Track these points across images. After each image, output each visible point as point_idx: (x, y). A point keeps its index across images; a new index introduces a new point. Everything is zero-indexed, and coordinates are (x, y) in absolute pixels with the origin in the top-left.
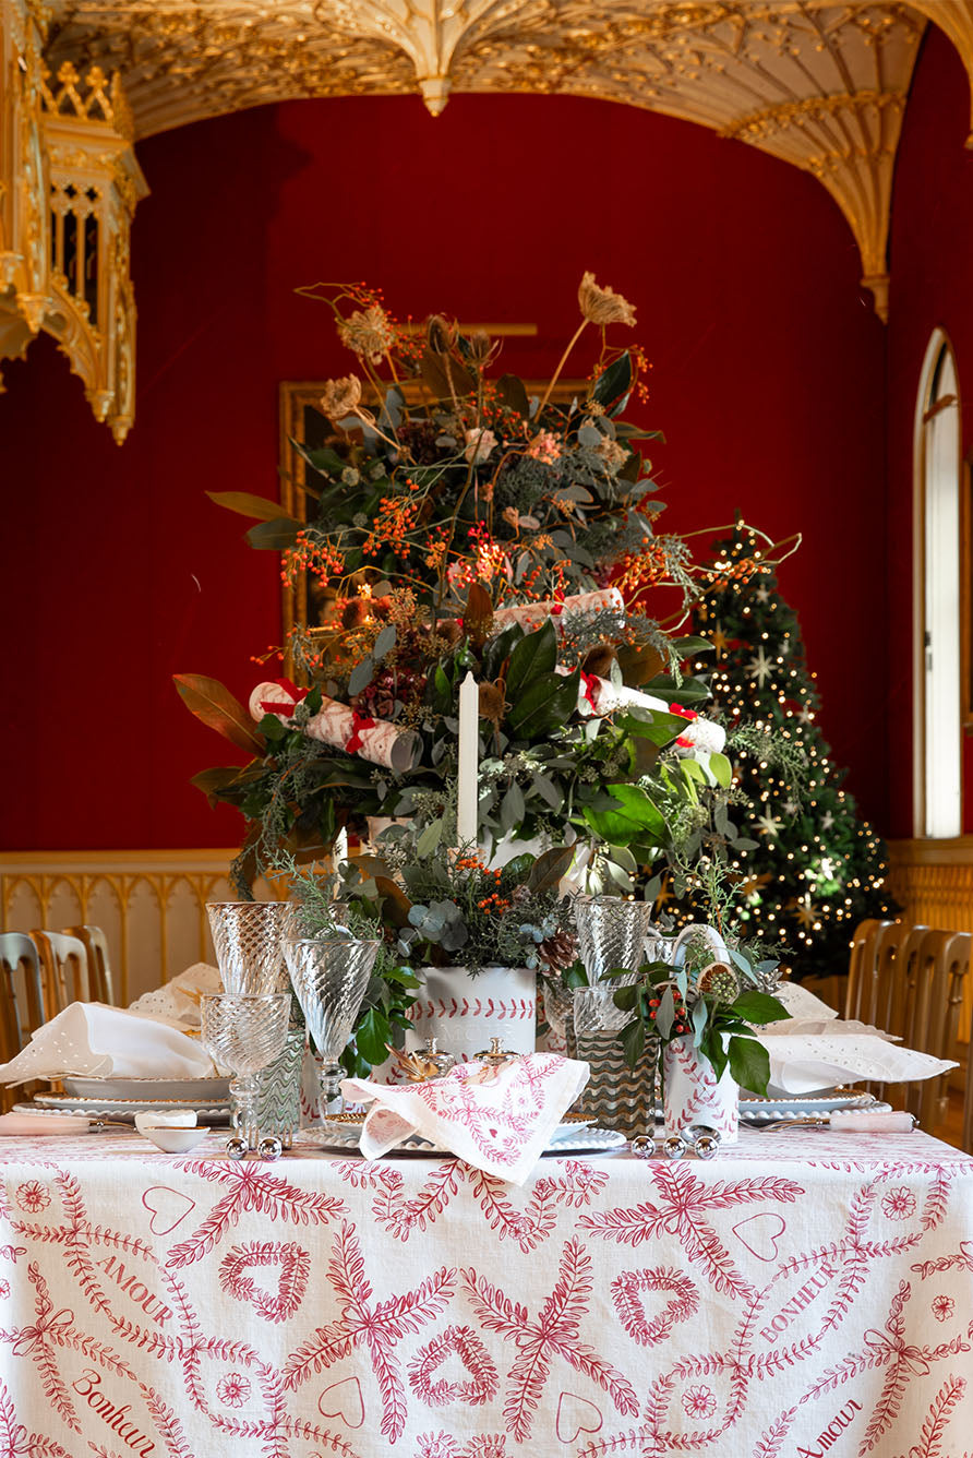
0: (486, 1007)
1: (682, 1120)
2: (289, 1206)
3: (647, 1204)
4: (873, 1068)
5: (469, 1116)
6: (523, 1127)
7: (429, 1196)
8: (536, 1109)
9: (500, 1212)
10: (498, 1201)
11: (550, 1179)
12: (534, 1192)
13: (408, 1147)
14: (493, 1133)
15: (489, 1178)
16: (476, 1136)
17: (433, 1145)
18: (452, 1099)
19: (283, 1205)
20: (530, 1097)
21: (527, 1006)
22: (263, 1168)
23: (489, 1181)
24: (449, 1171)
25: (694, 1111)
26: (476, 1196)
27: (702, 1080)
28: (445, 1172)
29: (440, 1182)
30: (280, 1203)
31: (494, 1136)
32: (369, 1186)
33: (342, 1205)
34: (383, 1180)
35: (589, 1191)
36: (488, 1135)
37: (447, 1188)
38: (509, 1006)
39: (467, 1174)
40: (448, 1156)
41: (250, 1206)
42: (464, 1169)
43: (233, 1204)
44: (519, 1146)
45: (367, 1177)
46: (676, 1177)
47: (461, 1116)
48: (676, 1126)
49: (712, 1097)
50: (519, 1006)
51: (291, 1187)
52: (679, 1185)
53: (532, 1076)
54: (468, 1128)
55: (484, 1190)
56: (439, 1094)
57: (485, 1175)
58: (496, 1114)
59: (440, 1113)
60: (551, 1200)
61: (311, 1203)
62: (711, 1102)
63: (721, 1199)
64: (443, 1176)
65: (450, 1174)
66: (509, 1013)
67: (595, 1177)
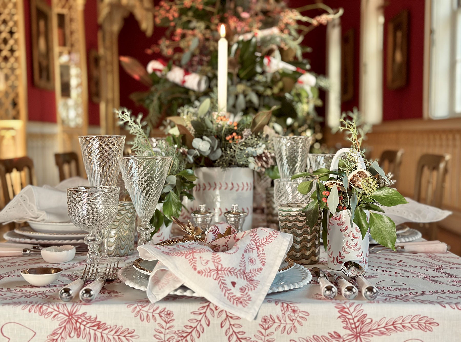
0: (230, 186)
1: (339, 258)
2: (99, 335)
3: (335, 332)
4: (411, 215)
5: (218, 273)
6: (253, 278)
7: (191, 327)
8: (260, 266)
9: (238, 338)
10: (236, 330)
11: (271, 316)
12: (260, 325)
13: (179, 293)
14: (234, 284)
15: (230, 315)
16: (222, 287)
17: (194, 292)
18: (207, 263)
19: (95, 334)
20: (257, 258)
21: (249, 185)
22: (82, 309)
23: (231, 317)
24: (204, 311)
25: (347, 253)
26: (222, 327)
27: (351, 236)
28: (202, 311)
29: (199, 317)
30: (92, 332)
31: (234, 286)
32: (152, 320)
33: (134, 334)
34: (161, 316)
35: (296, 324)
36: (230, 286)
37: (203, 322)
38: (241, 185)
39: (216, 312)
40: (203, 299)
41: (72, 334)
42: (214, 309)
43: (61, 333)
44: (250, 293)
45: (150, 315)
46: (354, 314)
47: (212, 273)
48: (335, 260)
49: (356, 245)
50: (245, 185)
51: (100, 322)
52: (356, 320)
53: (258, 244)
54: (217, 282)
55: (228, 323)
56: (198, 259)
57: (228, 314)
58: (236, 271)
59: (199, 272)
60: (271, 330)
61: (113, 332)
62: (356, 248)
63: (383, 329)
64: (201, 314)
65: (205, 313)
66: (241, 189)
67: (301, 315)
